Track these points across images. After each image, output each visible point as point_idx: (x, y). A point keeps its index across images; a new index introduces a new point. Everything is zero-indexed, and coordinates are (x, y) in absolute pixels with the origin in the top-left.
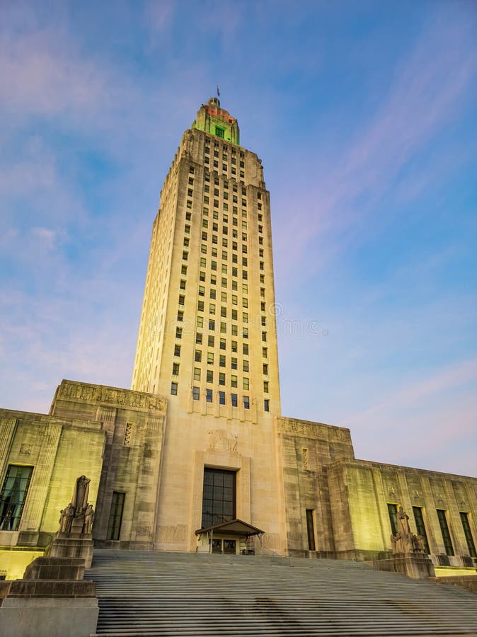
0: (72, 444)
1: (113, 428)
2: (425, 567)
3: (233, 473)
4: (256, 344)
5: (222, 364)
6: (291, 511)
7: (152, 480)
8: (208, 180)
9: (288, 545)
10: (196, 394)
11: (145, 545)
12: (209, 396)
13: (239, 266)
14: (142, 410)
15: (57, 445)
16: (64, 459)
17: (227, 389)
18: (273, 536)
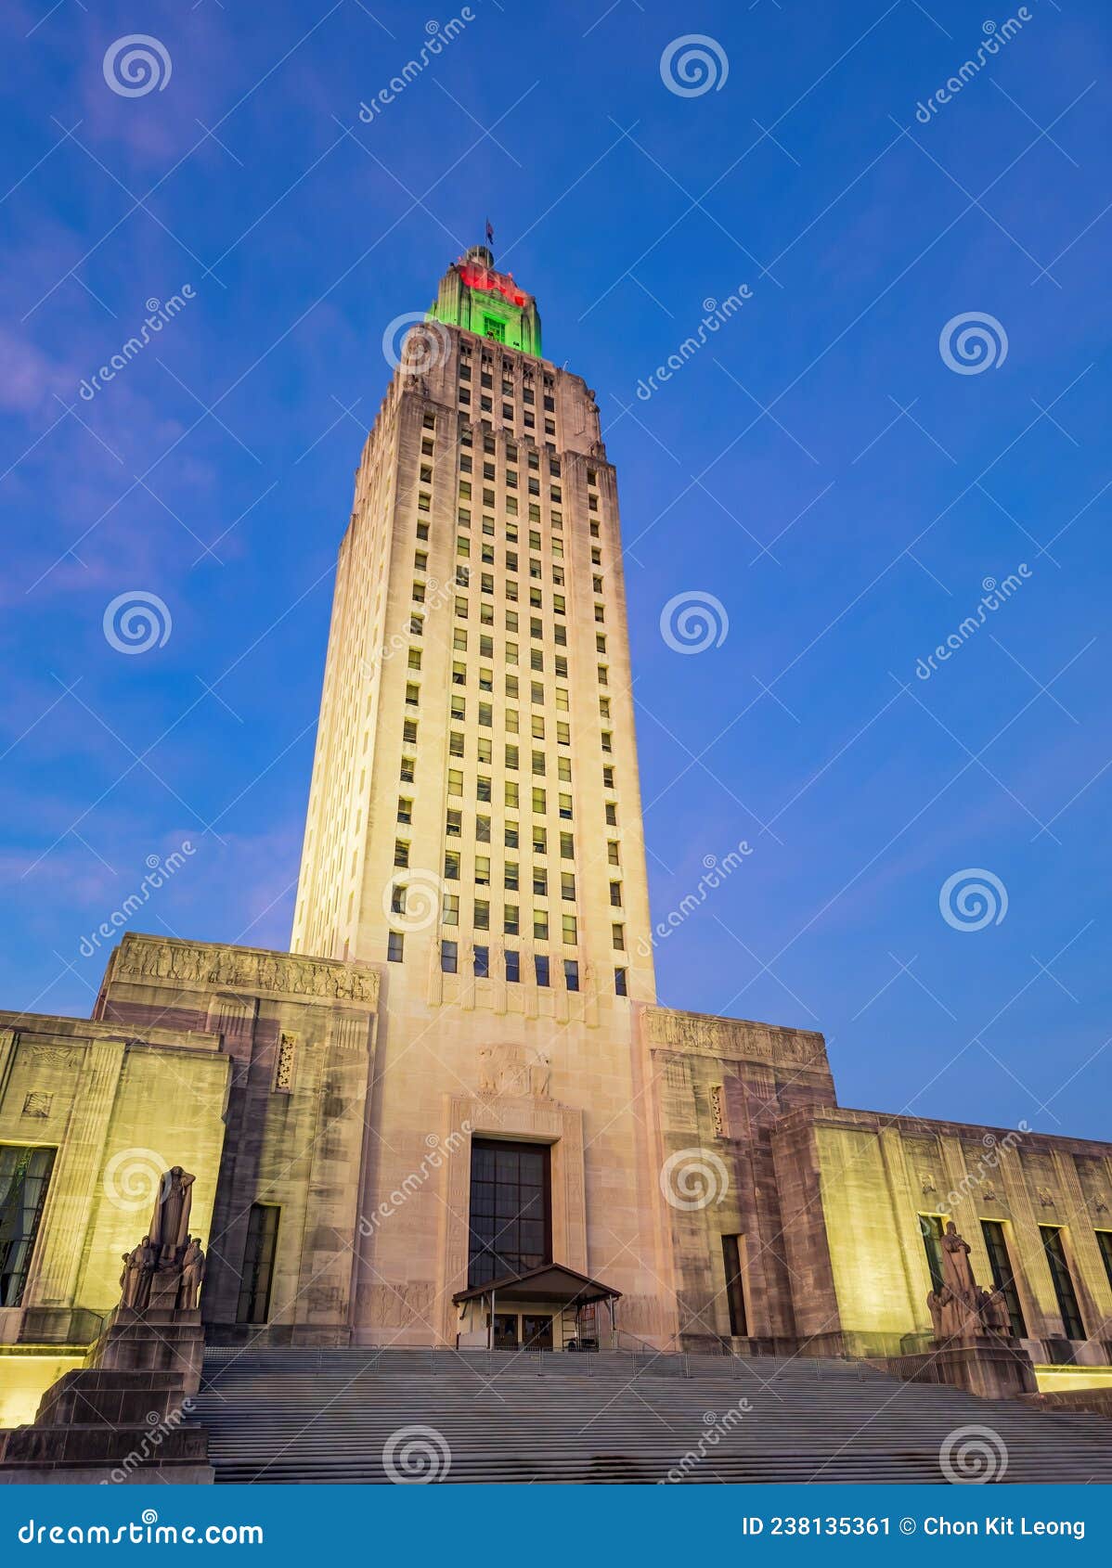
0: (150, 1089)
1: (248, 1048)
2: (1012, 1371)
3: (542, 1149)
4: (591, 831)
5: (512, 884)
6: (685, 1239)
7: (346, 1173)
8: (468, 443)
9: (681, 1325)
10: (448, 959)
11: (332, 1335)
12: (481, 961)
13: (547, 645)
14: (316, 1000)
15: (112, 1093)
16: (129, 1127)
17: (525, 944)
18: (643, 1301)
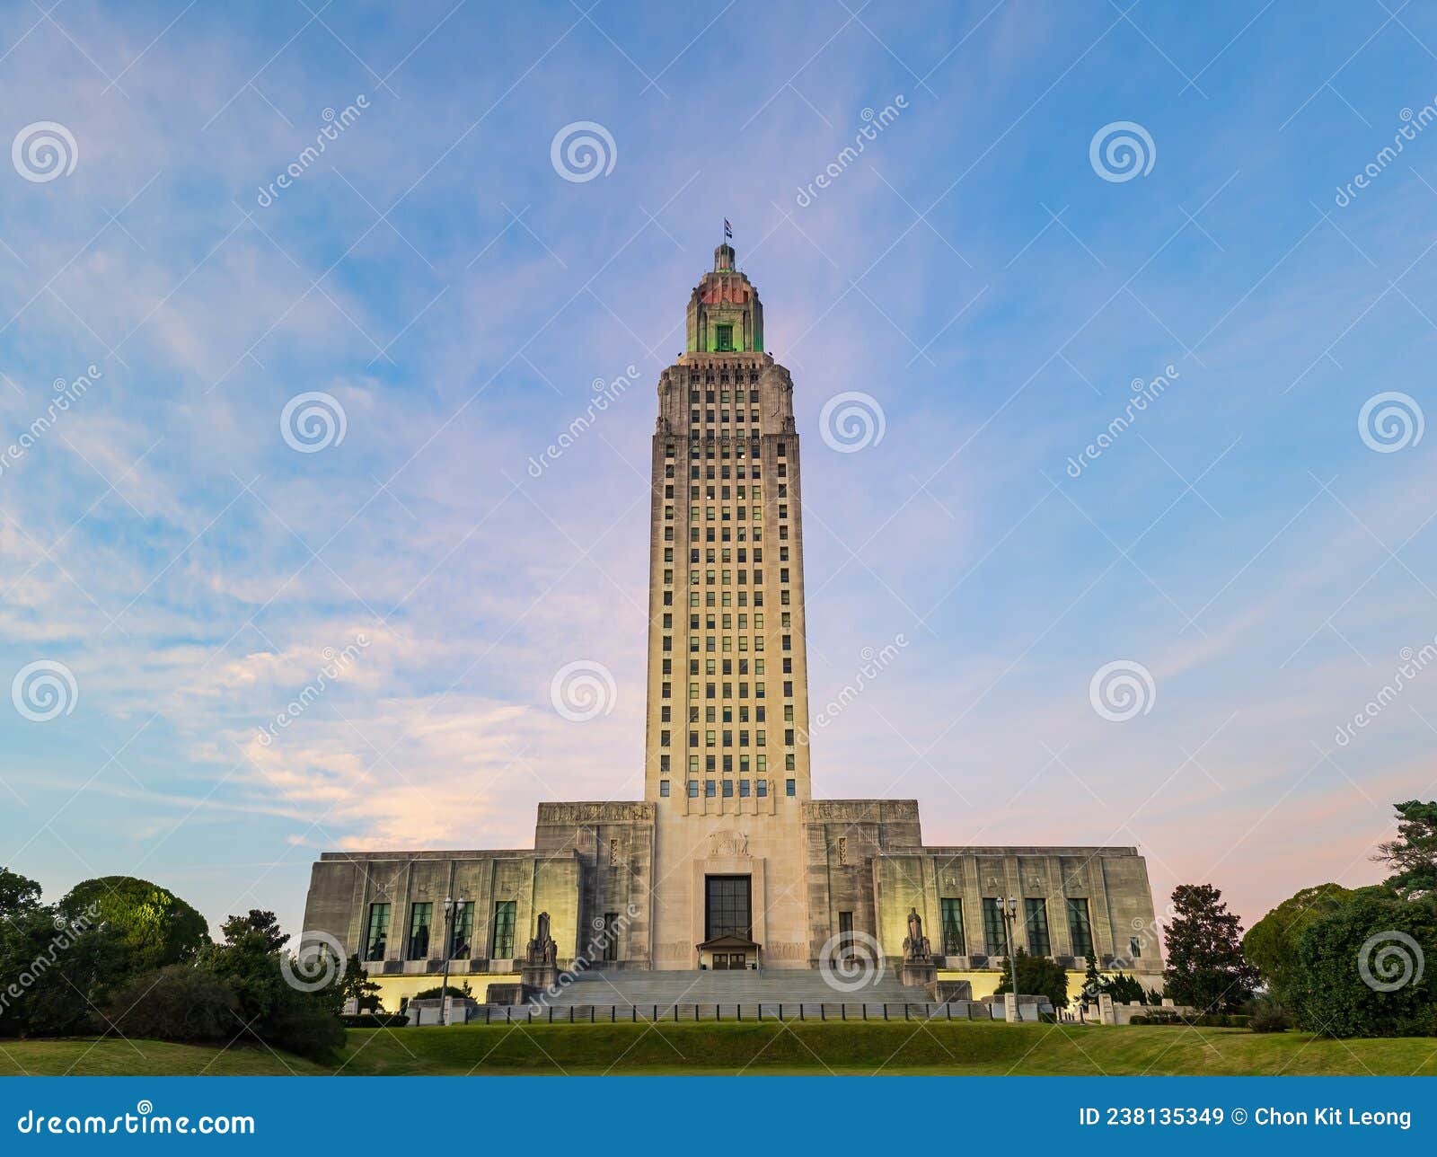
0: (547, 876)
1: (595, 849)
2: (923, 975)
3: (747, 878)
4: (775, 702)
5: (727, 742)
6: (816, 917)
7: (643, 898)
8: (696, 456)
9: (811, 955)
10: (690, 789)
11: (643, 964)
13: (749, 586)
14: (626, 822)
15: (533, 878)
17: (735, 775)
18: (796, 946)
